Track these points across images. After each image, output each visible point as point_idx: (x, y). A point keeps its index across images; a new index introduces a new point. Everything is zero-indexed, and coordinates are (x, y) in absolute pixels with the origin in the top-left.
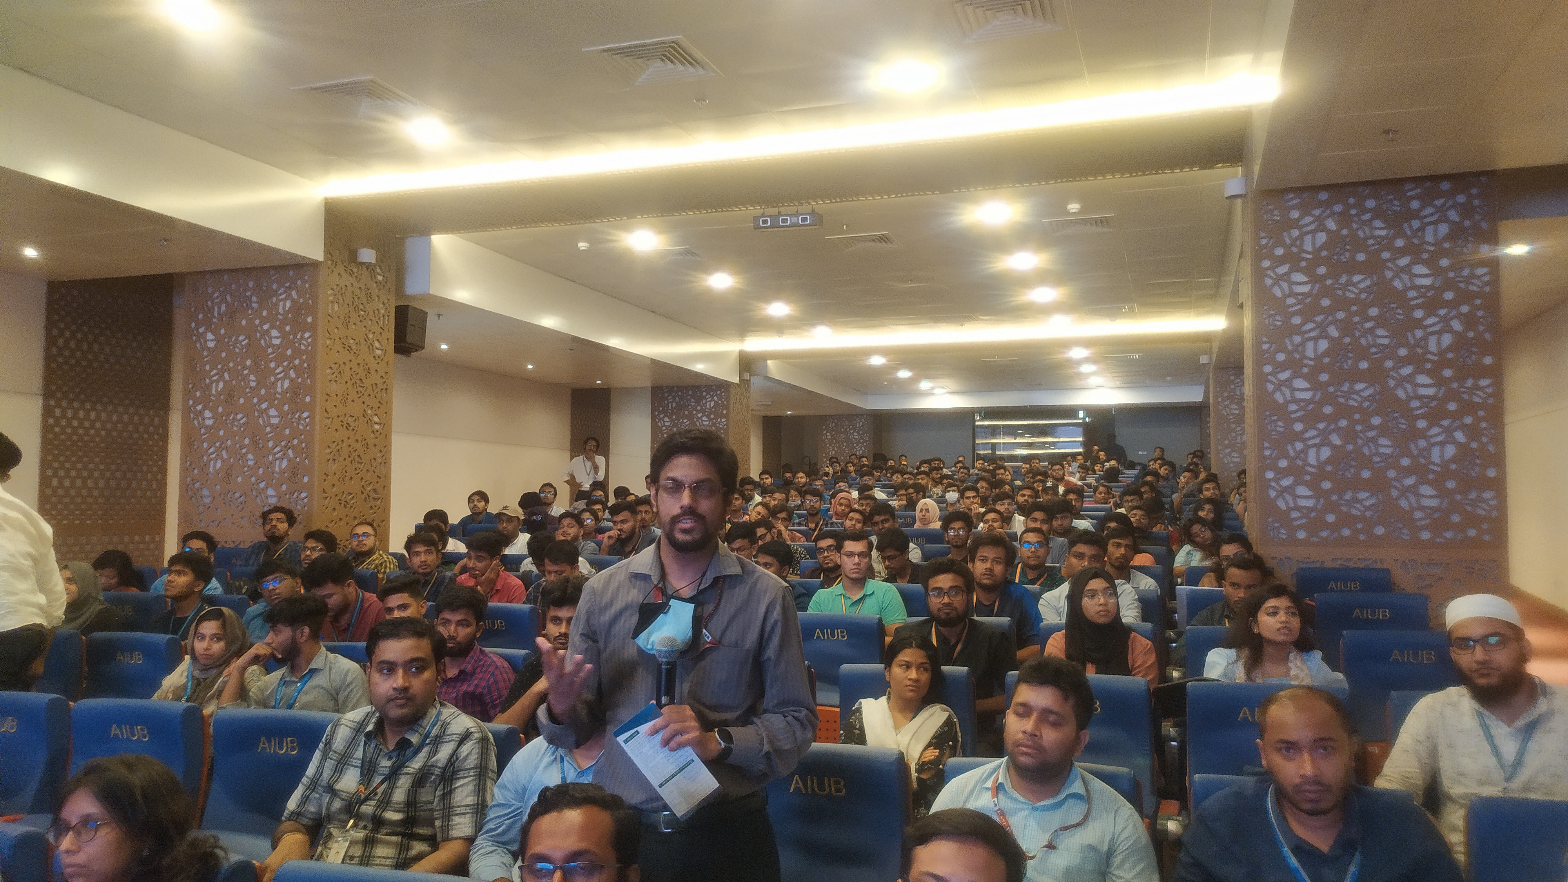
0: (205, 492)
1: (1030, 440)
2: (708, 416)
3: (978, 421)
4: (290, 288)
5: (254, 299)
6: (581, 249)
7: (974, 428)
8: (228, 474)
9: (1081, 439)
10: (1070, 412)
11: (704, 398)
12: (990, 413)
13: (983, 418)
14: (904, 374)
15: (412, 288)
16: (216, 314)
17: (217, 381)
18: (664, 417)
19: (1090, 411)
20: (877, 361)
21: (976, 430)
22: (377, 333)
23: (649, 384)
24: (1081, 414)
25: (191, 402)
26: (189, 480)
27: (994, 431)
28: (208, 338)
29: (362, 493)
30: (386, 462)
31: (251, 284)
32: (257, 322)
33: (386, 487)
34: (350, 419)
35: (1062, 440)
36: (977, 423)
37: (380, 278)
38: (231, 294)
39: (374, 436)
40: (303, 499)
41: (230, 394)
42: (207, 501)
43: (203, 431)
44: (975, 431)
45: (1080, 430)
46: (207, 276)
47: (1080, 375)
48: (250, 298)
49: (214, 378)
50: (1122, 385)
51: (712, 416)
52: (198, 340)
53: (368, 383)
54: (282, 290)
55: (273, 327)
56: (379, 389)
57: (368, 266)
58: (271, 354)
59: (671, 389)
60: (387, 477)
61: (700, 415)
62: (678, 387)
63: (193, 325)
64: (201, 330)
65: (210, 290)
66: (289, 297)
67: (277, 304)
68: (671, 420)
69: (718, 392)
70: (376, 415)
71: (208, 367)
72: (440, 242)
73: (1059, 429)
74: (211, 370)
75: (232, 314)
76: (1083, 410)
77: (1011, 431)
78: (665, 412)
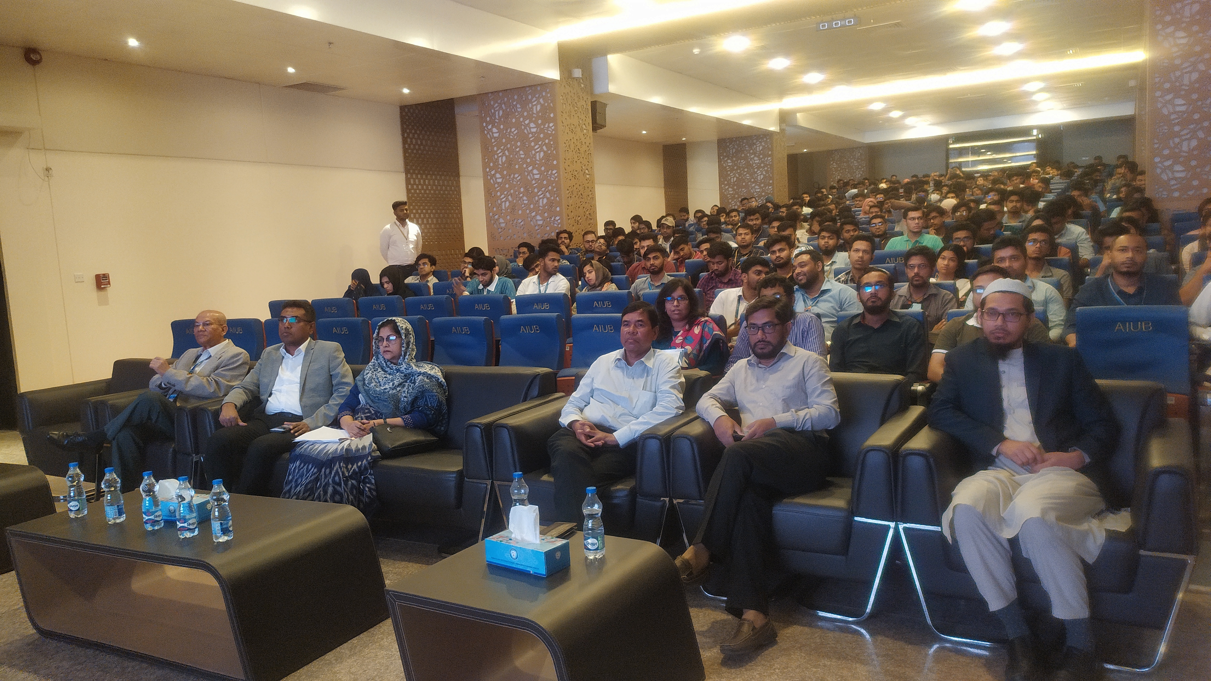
0: (501, 220)
1: (991, 157)
2: (758, 157)
3: (951, 144)
4: (539, 98)
5: (518, 106)
6: (695, 53)
7: (948, 150)
8: (513, 208)
9: (1034, 152)
10: (1025, 131)
11: (754, 144)
12: (960, 138)
13: (954, 143)
14: (895, 114)
15: (598, 90)
16: (497, 117)
17: (502, 156)
18: (728, 159)
19: (1042, 129)
20: (877, 107)
21: (950, 152)
22: (584, 120)
23: (715, 138)
24: (1035, 132)
25: (488, 170)
26: (491, 214)
27: (962, 152)
28: (494, 131)
29: (585, 216)
30: (593, 198)
31: (516, 97)
32: (521, 119)
33: (595, 212)
34: (576, 173)
35: (1018, 154)
36: (951, 146)
37: (583, 85)
38: (504, 104)
39: (587, 182)
40: (557, 221)
41: (510, 163)
42: (503, 225)
43: (496, 185)
44: (948, 153)
45: (1034, 145)
46: (490, 95)
47: (1035, 103)
48: (516, 105)
49: (499, 155)
50: (1068, 107)
51: (761, 156)
52: (488, 133)
53: (582, 150)
54: (534, 99)
55: (531, 122)
56: (587, 154)
57: (577, 79)
58: (531, 137)
59: (731, 140)
60: (595, 206)
61: (752, 156)
62: (736, 138)
63: (484, 124)
64: (490, 127)
65: (492, 103)
66: (539, 103)
67: (532, 108)
68: (732, 161)
69: (765, 139)
70: (587, 169)
71: (495, 149)
72: (614, 60)
73: (1015, 146)
74: (498, 150)
75: (506, 115)
76: (1037, 129)
77: (975, 151)
78: (728, 156)
